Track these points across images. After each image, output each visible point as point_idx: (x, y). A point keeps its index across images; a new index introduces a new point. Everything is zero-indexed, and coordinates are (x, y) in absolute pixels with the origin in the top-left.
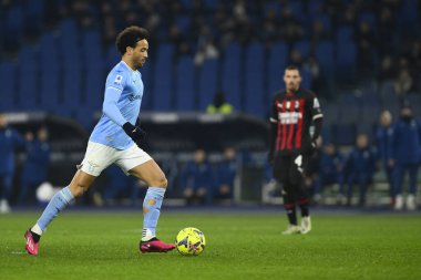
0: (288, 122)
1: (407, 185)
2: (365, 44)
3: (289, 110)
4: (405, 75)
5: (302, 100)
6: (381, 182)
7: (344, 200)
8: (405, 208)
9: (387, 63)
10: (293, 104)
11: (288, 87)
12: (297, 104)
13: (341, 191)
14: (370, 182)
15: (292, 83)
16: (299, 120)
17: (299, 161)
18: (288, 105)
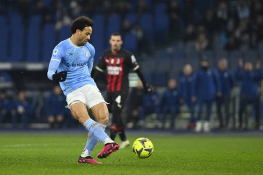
0: (112, 73)
1: (204, 115)
2: (174, 16)
3: (113, 65)
4: (202, 37)
5: (122, 59)
6: (185, 112)
7: (160, 125)
8: (202, 131)
9: (190, 29)
10: (115, 61)
11: (113, 48)
12: (118, 61)
13: (158, 119)
14: (178, 112)
15: (116, 45)
16: (120, 72)
17: (118, 100)
18: (112, 61)
